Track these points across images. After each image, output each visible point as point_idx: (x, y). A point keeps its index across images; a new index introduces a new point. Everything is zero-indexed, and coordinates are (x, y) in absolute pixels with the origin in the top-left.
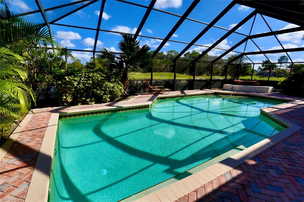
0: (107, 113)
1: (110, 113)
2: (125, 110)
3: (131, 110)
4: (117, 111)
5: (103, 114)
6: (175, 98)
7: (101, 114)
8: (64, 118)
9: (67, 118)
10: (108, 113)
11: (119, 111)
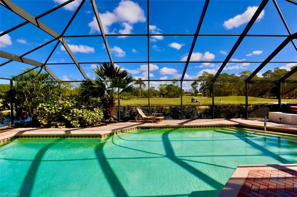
0: (55, 138)
1: (59, 138)
2: (74, 137)
3: (80, 138)
4: (66, 138)
5: (52, 138)
6: (165, 129)
7: (50, 138)
8: (20, 138)
9: (23, 138)
10: (57, 138)
11: (68, 138)
